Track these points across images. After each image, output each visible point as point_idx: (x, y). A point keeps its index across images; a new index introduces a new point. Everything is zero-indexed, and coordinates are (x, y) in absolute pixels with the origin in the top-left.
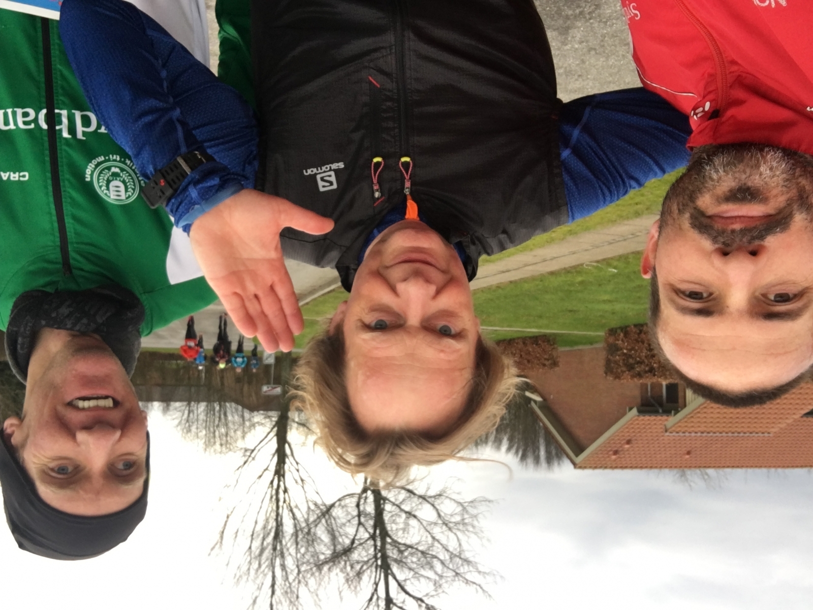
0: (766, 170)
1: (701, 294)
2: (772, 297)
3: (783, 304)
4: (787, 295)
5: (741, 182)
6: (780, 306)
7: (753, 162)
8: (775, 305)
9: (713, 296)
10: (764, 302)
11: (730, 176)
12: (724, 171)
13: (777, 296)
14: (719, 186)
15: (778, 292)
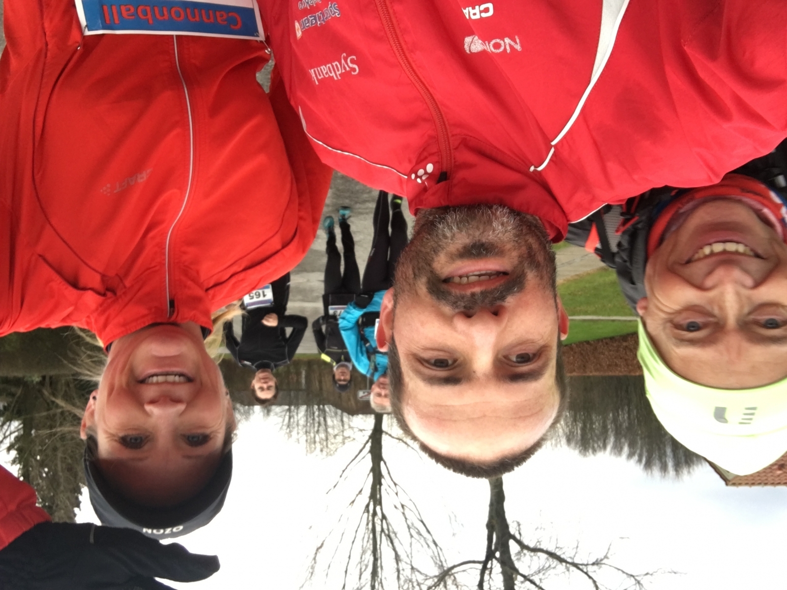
0: (498, 226)
1: (446, 361)
2: (514, 359)
3: (526, 364)
4: (527, 354)
5: (475, 238)
6: (522, 366)
7: (485, 218)
8: (518, 367)
9: (457, 362)
10: (508, 364)
11: (464, 233)
12: (458, 228)
13: (519, 356)
14: (452, 244)
15: (520, 353)
